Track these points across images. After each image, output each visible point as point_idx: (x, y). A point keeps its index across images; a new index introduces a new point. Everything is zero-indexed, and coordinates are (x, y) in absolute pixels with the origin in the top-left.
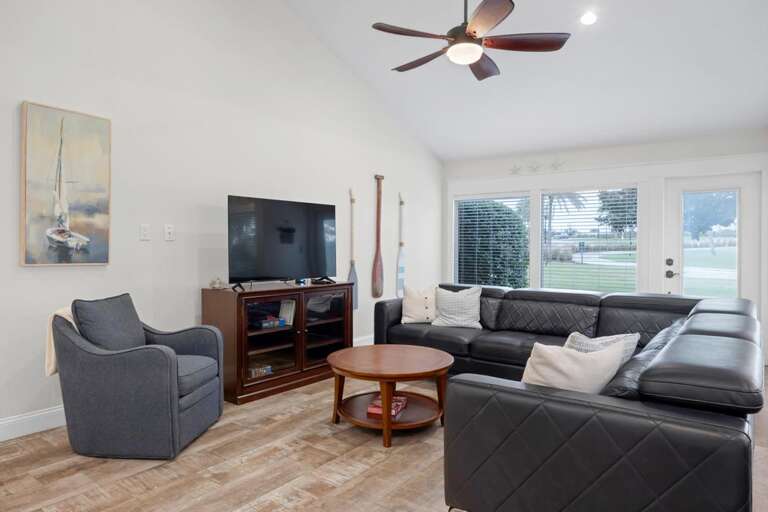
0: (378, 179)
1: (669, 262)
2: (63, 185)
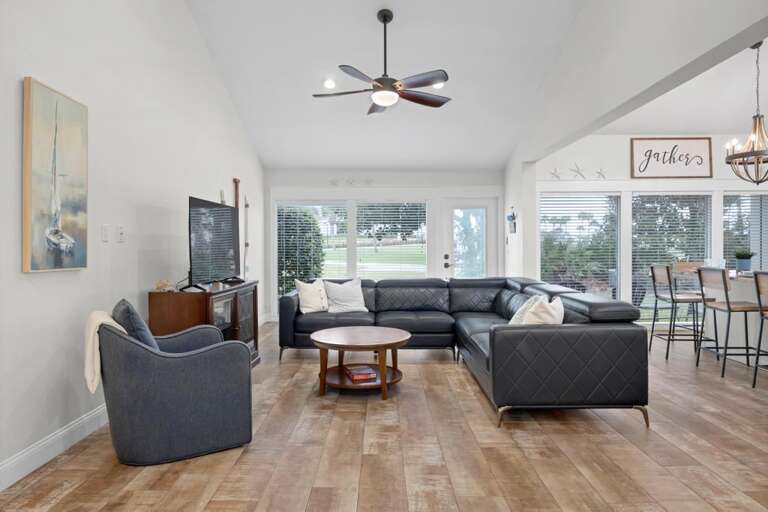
0: (236, 182)
1: (446, 257)
2: (58, 178)
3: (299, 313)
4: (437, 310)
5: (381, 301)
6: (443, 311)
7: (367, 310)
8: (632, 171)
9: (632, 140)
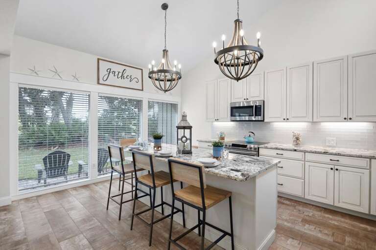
8: (98, 79)
9: (98, 59)
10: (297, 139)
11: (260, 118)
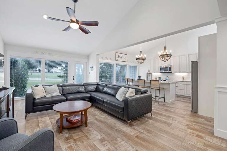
3: (34, 99)
4: (82, 92)
5: (64, 91)
6: (84, 92)
7: (60, 95)
8: (116, 59)
9: (116, 53)
10: (183, 78)
11: (170, 71)
